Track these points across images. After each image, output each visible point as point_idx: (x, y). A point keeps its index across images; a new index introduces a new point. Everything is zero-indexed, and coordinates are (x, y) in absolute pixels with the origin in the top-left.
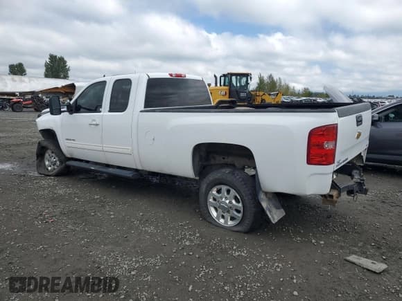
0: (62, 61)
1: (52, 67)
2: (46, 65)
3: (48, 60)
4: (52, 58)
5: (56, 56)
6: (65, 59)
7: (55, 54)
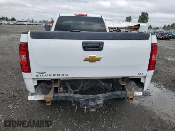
0: (147, 14)
1: (142, 18)
2: (140, 17)
3: (141, 15)
4: (143, 13)
5: (144, 13)
6: (148, 14)
7: (144, 12)
